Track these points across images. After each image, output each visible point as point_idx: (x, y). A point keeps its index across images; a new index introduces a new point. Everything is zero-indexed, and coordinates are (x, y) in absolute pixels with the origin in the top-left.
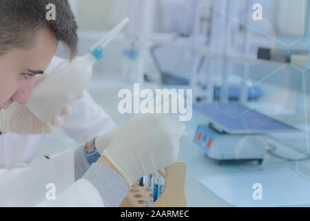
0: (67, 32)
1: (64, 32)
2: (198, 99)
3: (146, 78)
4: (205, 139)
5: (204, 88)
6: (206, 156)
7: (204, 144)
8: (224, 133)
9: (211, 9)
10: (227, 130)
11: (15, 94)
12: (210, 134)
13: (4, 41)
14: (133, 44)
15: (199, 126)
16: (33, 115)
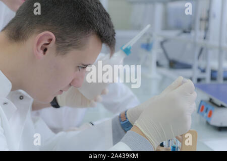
0: (109, 37)
1: (107, 38)
2: (199, 80)
3: (158, 64)
4: (206, 111)
5: (203, 71)
6: (208, 123)
7: (206, 115)
8: (222, 106)
9: (209, 12)
10: (224, 104)
11: (73, 81)
12: (210, 107)
13: (67, 44)
14: (148, 40)
15: (202, 101)
16: (82, 95)
